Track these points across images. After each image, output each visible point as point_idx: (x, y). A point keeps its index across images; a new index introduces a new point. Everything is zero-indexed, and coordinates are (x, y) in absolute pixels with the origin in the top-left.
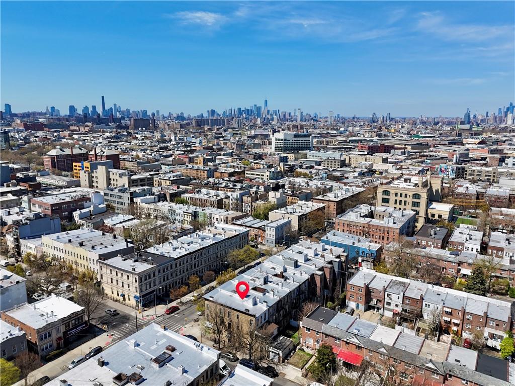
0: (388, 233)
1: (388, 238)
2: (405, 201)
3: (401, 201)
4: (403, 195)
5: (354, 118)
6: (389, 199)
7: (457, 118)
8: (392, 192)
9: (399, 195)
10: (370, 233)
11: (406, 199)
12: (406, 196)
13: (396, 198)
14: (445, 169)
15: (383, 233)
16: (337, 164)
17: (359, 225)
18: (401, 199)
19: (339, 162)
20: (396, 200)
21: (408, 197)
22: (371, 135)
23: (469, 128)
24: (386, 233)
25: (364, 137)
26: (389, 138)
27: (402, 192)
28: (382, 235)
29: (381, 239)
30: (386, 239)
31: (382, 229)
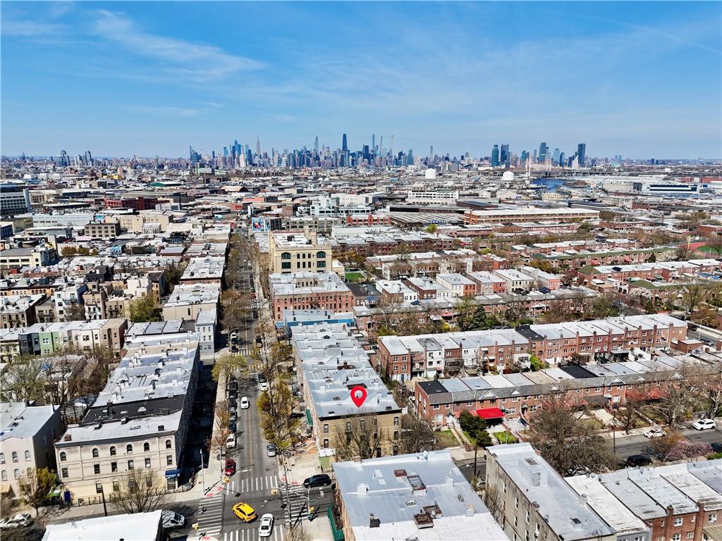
0: (340, 299)
1: (340, 304)
2: (310, 263)
3: (304, 263)
4: (307, 256)
5: (24, 158)
6: (290, 263)
7: (180, 159)
8: (294, 253)
9: (301, 256)
10: (319, 303)
11: (309, 260)
12: (309, 256)
13: (298, 260)
14: (259, 223)
15: (335, 300)
16: (109, 230)
17: (306, 296)
18: (304, 260)
19: (112, 228)
20: (299, 263)
21: (312, 257)
22: (91, 185)
23: (211, 172)
24: (338, 299)
25: (80, 188)
26: (121, 189)
27: (304, 252)
28: (334, 302)
29: (333, 307)
30: (338, 306)
31: (333, 295)
